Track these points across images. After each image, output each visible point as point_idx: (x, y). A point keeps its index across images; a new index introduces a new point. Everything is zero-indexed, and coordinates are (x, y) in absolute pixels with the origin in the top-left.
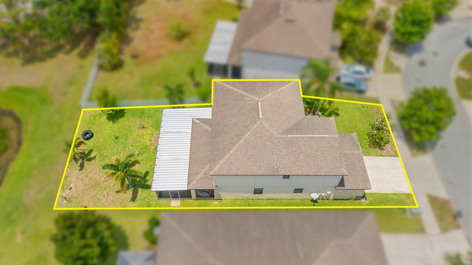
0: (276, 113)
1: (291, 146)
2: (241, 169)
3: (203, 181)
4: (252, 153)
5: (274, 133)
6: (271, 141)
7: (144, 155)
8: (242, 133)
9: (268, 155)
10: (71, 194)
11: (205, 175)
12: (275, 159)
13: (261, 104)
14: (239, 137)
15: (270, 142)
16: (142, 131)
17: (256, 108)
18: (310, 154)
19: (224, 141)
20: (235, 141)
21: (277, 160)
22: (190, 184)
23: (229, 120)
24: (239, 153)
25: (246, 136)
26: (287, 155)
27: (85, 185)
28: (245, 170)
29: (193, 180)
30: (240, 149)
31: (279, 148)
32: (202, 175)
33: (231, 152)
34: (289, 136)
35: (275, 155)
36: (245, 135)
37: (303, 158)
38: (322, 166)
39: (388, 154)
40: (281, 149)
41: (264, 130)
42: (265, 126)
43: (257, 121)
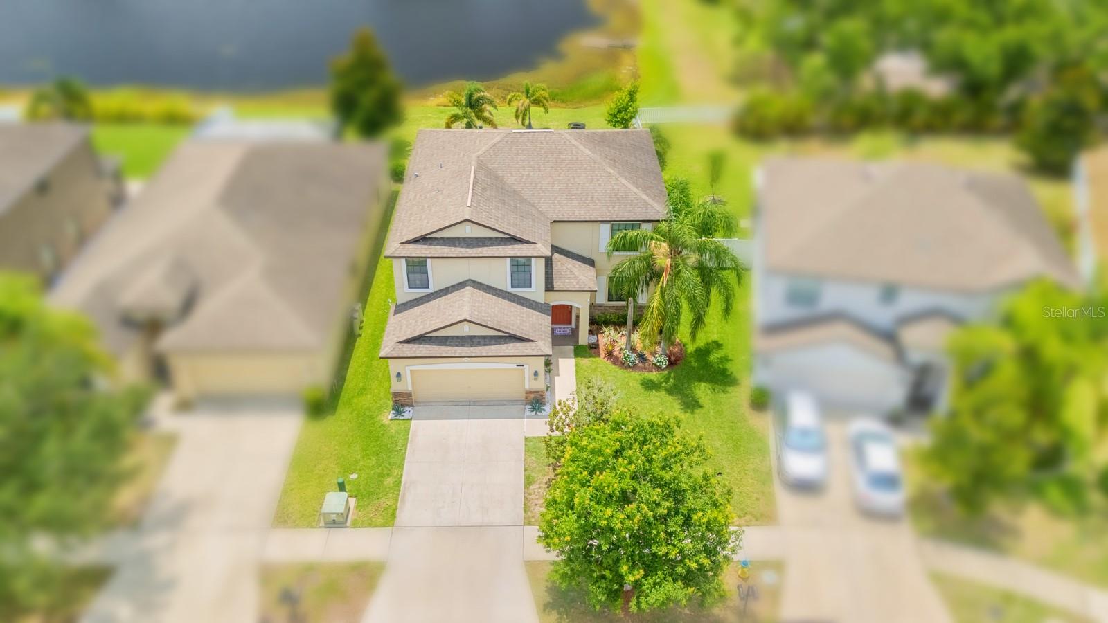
0: (536, 159)
5: (480, 152)
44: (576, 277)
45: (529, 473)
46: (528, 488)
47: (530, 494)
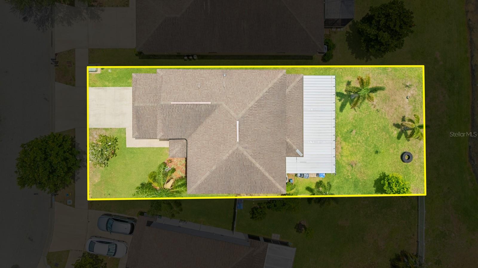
0: (221, 133)
1: (208, 94)
2: (257, 75)
3: (289, 80)
4: (246, 88)
5: (225, 105)
6: (228, 99)
7: (345, 130)
8: (256, 107)
9: (231, 86)
10: (406, 92)
11: (288, 85)
12: (224, 83)
13: (237, 140)
14: (259, 104)
15: (229, 97)
16: (353, 160)
17: (242, 136)
18: (191, 87)
19: (274, 104)
20: (263, 100)
21: (223, 82)
22: (301, 79)
23: (268, 128)
24: (259, 87)
25: (252, 103)
26: (213, 86)
27: (395, 100)
28: (254, 74)
29: (299, 81)
30: (259, 91)
31: (220, 92)
32: (291, 86)
33: (266, 89)
34: (210, 103)
35: (225, 86)
36: (254, 104)
37: (197, 83)
38: (180, 77)
39: (100, 131)
40: (218, 91)
41: (235, 109)
42: (234, 112)
43: (242, 117)
44: (174, 149)
45: (110, 129)
46: (104, 129)
47: (101, 130)
